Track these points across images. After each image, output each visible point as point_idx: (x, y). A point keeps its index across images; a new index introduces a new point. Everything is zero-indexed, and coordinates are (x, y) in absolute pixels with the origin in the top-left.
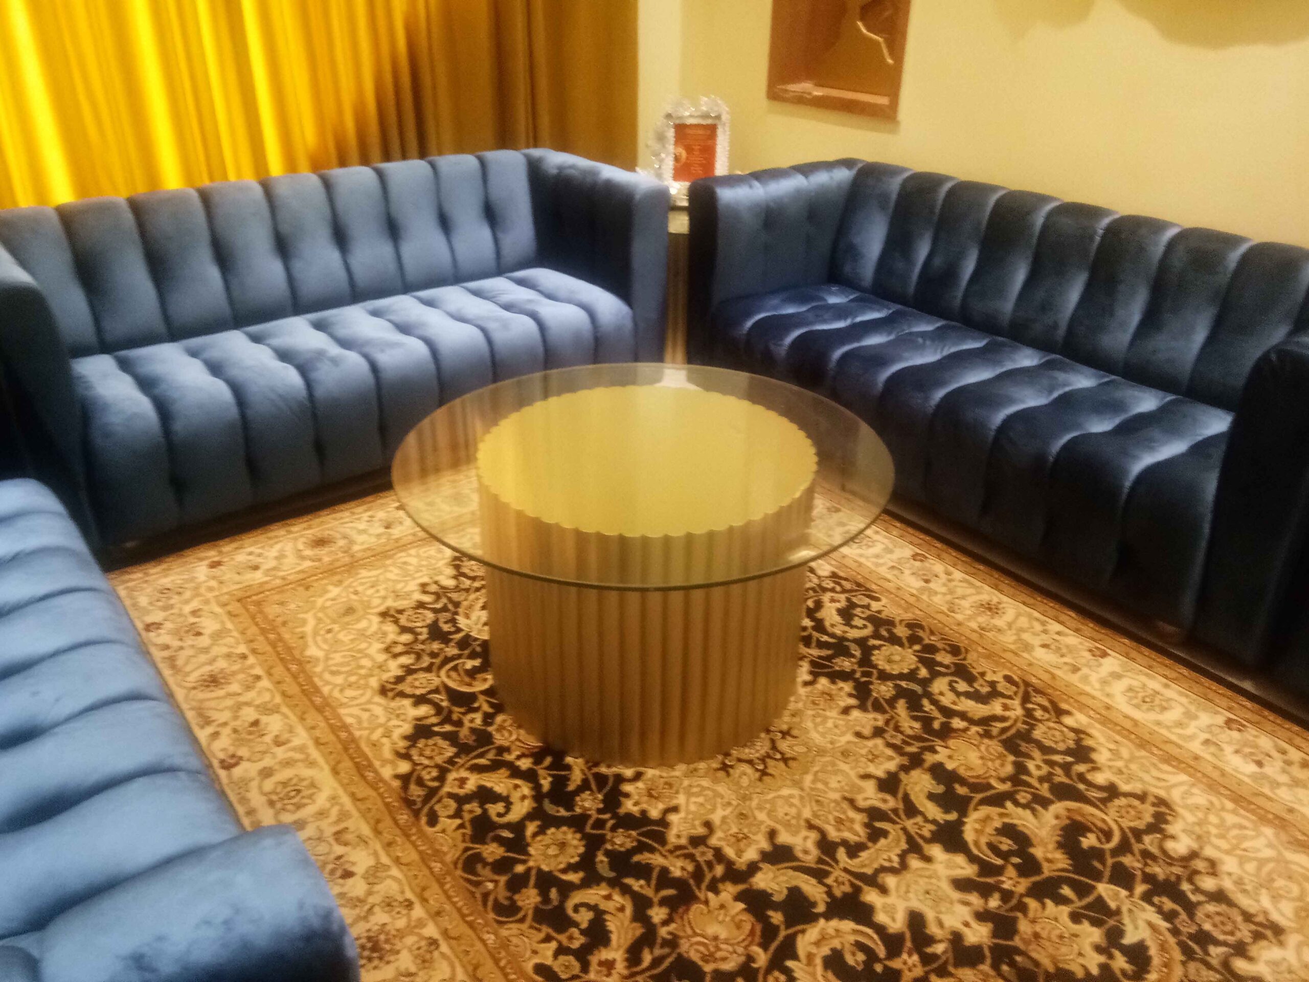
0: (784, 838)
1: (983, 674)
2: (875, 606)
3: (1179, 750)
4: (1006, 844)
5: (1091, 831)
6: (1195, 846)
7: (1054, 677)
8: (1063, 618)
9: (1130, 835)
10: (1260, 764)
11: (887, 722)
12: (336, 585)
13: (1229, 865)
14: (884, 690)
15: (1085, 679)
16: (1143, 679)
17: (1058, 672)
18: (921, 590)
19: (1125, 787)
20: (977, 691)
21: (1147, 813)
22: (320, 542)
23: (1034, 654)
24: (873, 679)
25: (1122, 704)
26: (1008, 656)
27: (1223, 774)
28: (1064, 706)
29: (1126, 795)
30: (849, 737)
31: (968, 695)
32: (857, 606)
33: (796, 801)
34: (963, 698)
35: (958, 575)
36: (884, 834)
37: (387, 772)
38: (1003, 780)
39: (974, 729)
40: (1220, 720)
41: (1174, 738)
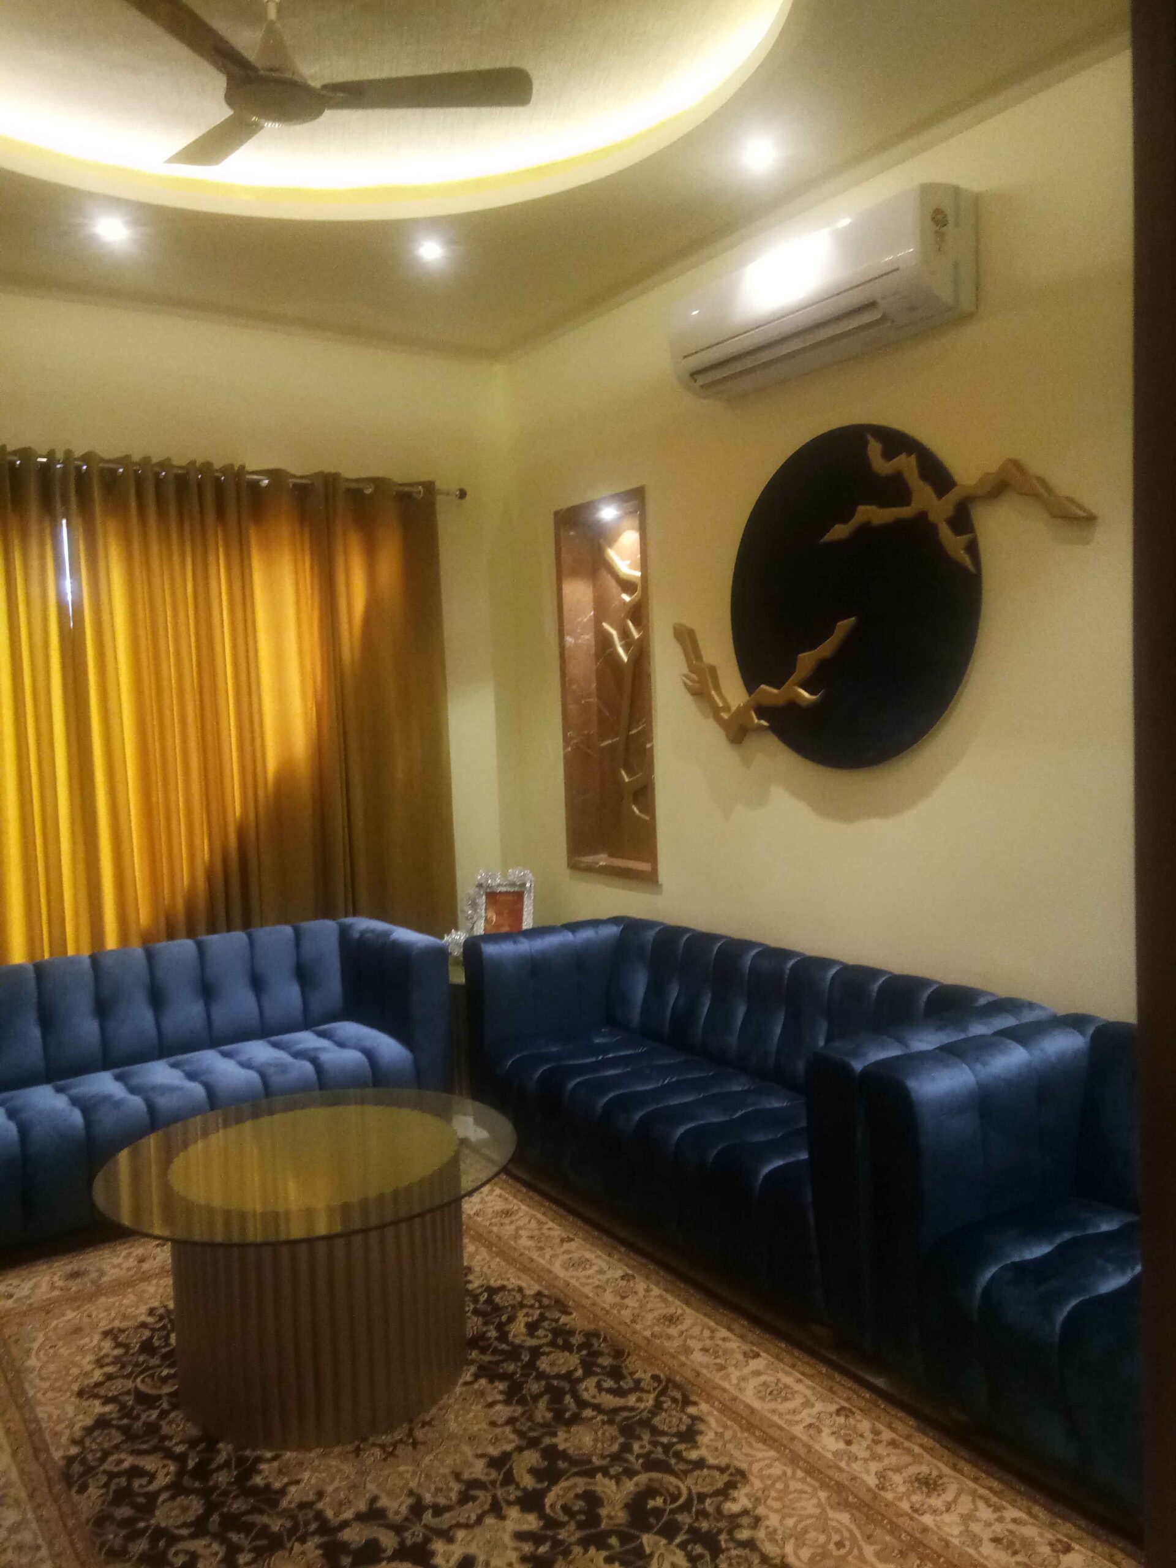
0: (384, 1502)
1: (632, 1374)
2: (564, 1319)
3: (779, 1432)
4: (579, 1505)
5: (661, 1495)
6: (750, 1506)
7: (698, 1374)
8: (735, 1326)
9: (695, 1497)
10: (849, 1443)
11: (523, 1414)
12: (74, 1310)
13: (773, 1520)
14: (535, 1387)
15: (727, 1378)
16: (780, 1375)
17: (704, 1371)
18: (614, 1305)
19: (711, 1461)
20: (620, 1388)
21: (721, 1481)
22: (75, 1275)
23: (692, 1357)
24: (530, 1379)
25: (749, 1396)
26: (664, 1358)
27: (810, 1451)
28: (694, 1398)
29: (710, 1467)
30: (484, 1426)
31: (610, 1391)
32: (546, 1319)
33: (408, 1476)
34: (604, 1393)
35: (656, 1291)
36: (474, 1499)
37: (57, 1455)
38: (603, 1457)
39: (600, 1418)
40: (833, 1408)
41: (781, 1423)
